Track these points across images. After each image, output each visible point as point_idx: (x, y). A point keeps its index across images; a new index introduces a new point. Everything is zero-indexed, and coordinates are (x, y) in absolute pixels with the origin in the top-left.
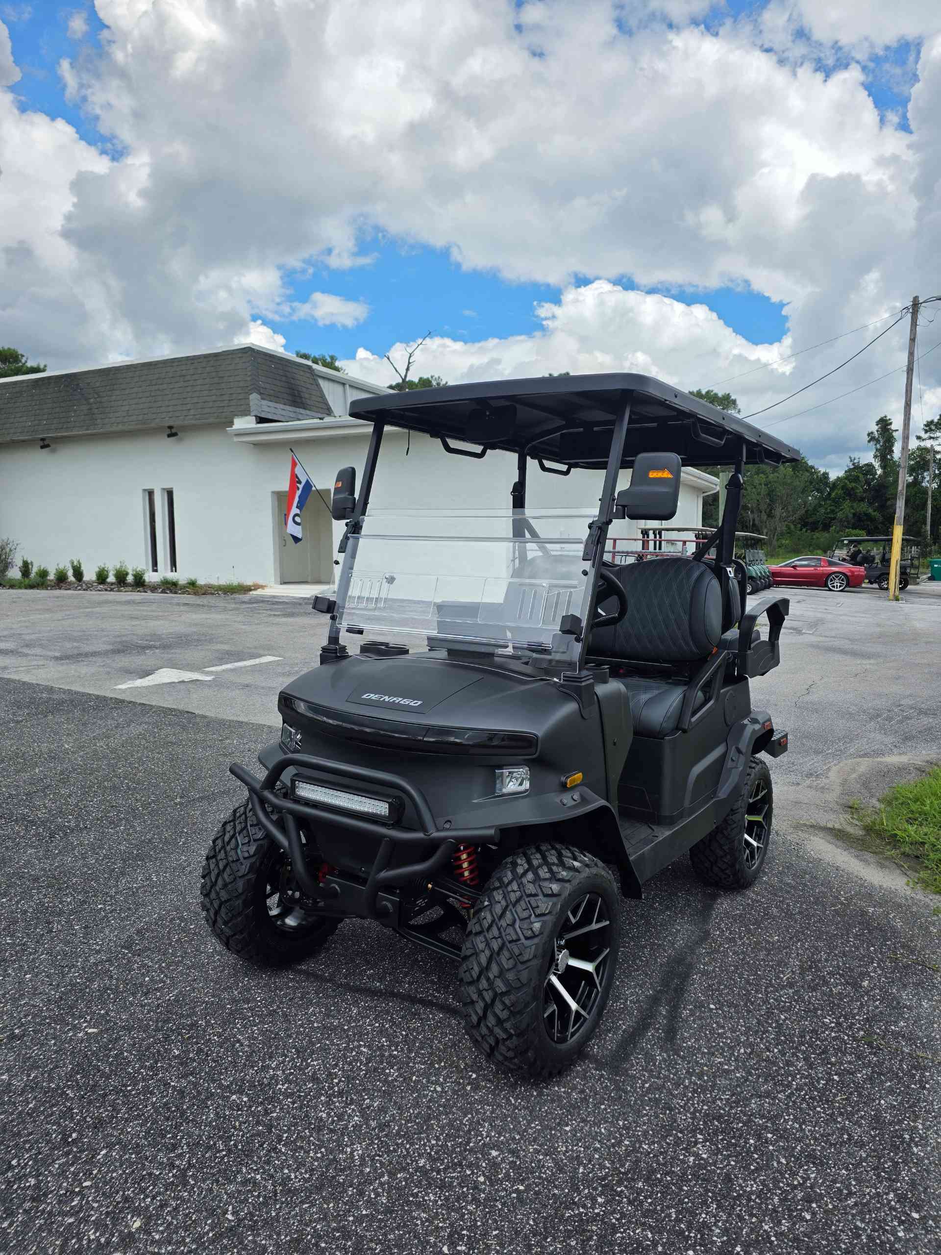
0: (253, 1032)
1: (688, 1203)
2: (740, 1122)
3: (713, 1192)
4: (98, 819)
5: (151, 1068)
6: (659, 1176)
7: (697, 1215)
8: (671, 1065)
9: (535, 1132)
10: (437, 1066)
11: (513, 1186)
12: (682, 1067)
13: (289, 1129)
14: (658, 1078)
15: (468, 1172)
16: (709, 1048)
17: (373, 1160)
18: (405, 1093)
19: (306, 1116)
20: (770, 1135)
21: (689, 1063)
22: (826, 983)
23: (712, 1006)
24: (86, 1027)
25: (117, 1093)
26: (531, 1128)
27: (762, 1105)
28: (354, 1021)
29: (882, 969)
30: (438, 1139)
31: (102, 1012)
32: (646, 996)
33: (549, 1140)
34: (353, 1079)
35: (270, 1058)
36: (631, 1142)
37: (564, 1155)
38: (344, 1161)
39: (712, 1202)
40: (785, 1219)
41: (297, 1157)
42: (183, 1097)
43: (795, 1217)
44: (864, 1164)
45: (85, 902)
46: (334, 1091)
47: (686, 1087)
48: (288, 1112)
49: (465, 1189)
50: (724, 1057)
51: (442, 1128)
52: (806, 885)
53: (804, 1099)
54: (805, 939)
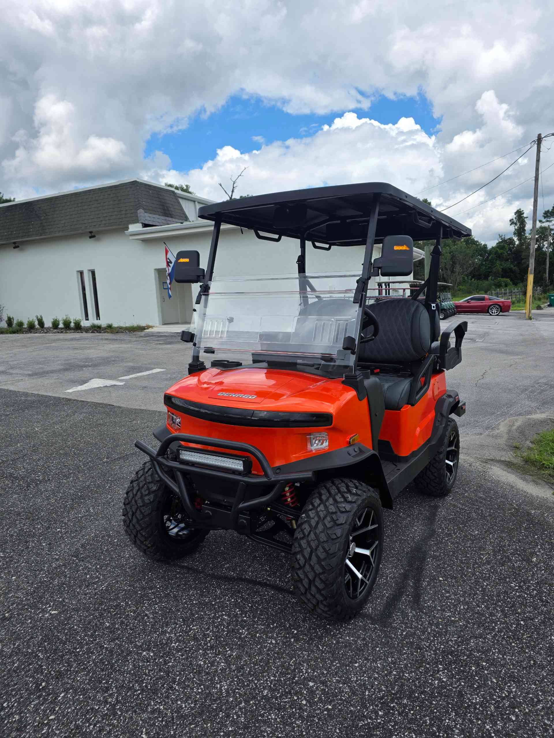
0: (155, 609)
1: (436, 713)
2: (465, 655)
3: (452, 705)
4: (56, 474)
5: (92, 636)
6: (417, 695)
7: (443, 720)
8: (418, 619)
9: (336, 669)
10: (271, 626)
11: (324, 706)
12: (425, 619)
13: (180, 673)
14: (411, 628)
15: (295, 698)
16: (441, 607)
17: (234, 692)
18: (253, 645)
19: (191, 664)
20: (484, 664)
21: (429, 617)
22: (510, 560)
23: (441, 579)
24: (50, 610)
25: (71, 654)
26: (334, 666)
27: (478, 643)
28: (218, 599)
29: (544, 550)
30: (275, 676)
31: (60, 600)
32: (400, 574)
33: (346, 673)
34: (219, 637)
35: (167, 625)
36: (397, 672)
37: (356, 683)
38: (216, 694)
39: (452, 711)
40: (499, 721)
41: (186, 692)
42: (112, 655)
43: (505, 719)
44: (545, 680)
45: (49, 527)
46: (208, 646)
47: (429, 633)
48: (179, 662)
49: (294, 710)
50: (451, 612)
51: (277, 668)
52: (492, 498)
53: (503, 638)
54: (494, 532)
